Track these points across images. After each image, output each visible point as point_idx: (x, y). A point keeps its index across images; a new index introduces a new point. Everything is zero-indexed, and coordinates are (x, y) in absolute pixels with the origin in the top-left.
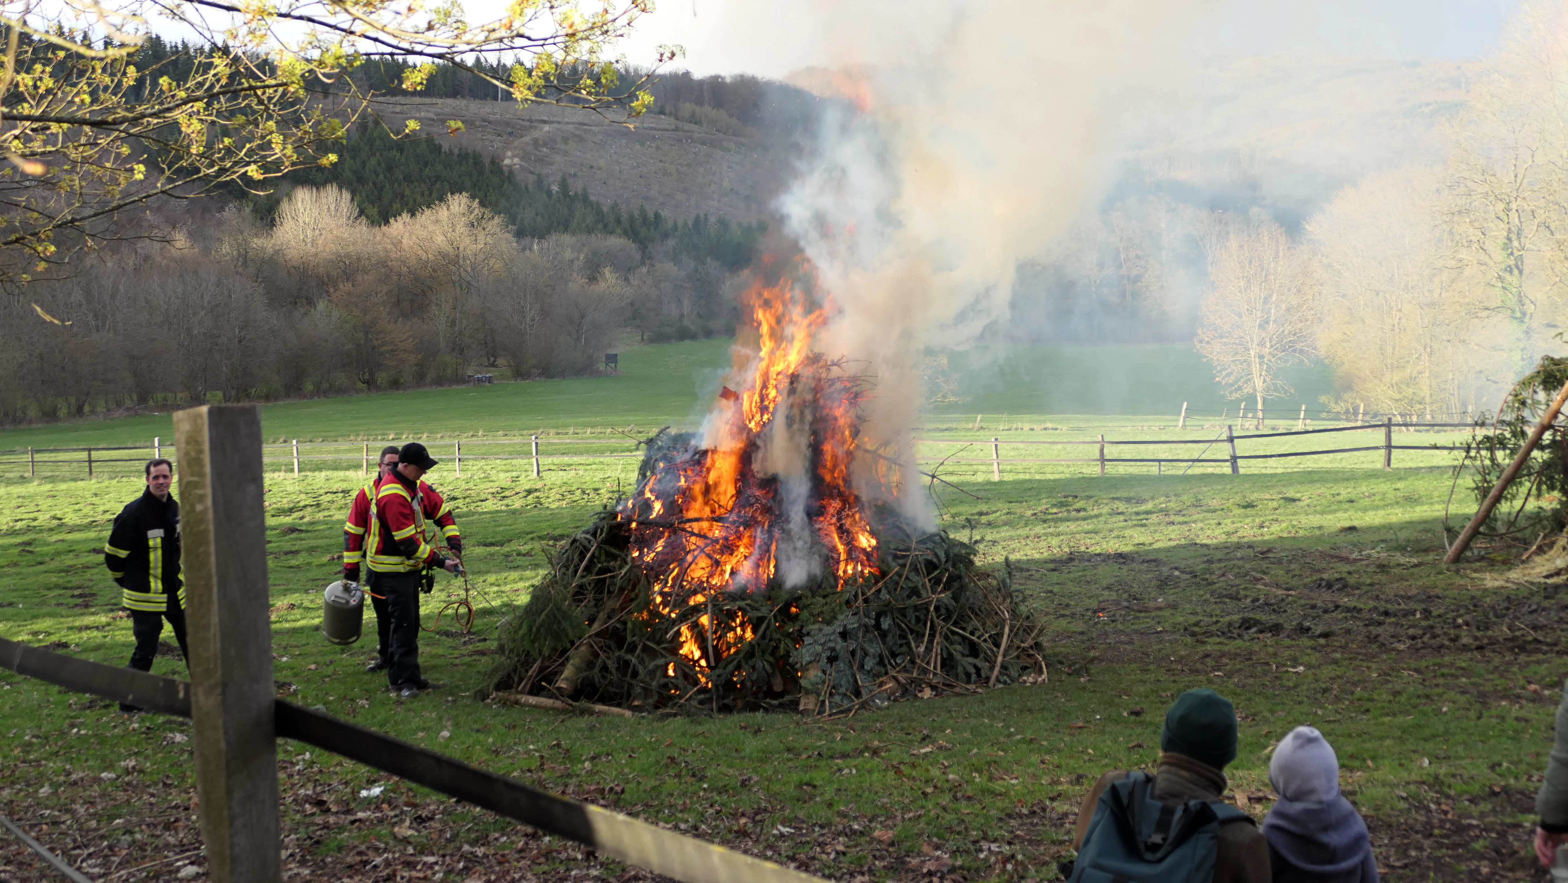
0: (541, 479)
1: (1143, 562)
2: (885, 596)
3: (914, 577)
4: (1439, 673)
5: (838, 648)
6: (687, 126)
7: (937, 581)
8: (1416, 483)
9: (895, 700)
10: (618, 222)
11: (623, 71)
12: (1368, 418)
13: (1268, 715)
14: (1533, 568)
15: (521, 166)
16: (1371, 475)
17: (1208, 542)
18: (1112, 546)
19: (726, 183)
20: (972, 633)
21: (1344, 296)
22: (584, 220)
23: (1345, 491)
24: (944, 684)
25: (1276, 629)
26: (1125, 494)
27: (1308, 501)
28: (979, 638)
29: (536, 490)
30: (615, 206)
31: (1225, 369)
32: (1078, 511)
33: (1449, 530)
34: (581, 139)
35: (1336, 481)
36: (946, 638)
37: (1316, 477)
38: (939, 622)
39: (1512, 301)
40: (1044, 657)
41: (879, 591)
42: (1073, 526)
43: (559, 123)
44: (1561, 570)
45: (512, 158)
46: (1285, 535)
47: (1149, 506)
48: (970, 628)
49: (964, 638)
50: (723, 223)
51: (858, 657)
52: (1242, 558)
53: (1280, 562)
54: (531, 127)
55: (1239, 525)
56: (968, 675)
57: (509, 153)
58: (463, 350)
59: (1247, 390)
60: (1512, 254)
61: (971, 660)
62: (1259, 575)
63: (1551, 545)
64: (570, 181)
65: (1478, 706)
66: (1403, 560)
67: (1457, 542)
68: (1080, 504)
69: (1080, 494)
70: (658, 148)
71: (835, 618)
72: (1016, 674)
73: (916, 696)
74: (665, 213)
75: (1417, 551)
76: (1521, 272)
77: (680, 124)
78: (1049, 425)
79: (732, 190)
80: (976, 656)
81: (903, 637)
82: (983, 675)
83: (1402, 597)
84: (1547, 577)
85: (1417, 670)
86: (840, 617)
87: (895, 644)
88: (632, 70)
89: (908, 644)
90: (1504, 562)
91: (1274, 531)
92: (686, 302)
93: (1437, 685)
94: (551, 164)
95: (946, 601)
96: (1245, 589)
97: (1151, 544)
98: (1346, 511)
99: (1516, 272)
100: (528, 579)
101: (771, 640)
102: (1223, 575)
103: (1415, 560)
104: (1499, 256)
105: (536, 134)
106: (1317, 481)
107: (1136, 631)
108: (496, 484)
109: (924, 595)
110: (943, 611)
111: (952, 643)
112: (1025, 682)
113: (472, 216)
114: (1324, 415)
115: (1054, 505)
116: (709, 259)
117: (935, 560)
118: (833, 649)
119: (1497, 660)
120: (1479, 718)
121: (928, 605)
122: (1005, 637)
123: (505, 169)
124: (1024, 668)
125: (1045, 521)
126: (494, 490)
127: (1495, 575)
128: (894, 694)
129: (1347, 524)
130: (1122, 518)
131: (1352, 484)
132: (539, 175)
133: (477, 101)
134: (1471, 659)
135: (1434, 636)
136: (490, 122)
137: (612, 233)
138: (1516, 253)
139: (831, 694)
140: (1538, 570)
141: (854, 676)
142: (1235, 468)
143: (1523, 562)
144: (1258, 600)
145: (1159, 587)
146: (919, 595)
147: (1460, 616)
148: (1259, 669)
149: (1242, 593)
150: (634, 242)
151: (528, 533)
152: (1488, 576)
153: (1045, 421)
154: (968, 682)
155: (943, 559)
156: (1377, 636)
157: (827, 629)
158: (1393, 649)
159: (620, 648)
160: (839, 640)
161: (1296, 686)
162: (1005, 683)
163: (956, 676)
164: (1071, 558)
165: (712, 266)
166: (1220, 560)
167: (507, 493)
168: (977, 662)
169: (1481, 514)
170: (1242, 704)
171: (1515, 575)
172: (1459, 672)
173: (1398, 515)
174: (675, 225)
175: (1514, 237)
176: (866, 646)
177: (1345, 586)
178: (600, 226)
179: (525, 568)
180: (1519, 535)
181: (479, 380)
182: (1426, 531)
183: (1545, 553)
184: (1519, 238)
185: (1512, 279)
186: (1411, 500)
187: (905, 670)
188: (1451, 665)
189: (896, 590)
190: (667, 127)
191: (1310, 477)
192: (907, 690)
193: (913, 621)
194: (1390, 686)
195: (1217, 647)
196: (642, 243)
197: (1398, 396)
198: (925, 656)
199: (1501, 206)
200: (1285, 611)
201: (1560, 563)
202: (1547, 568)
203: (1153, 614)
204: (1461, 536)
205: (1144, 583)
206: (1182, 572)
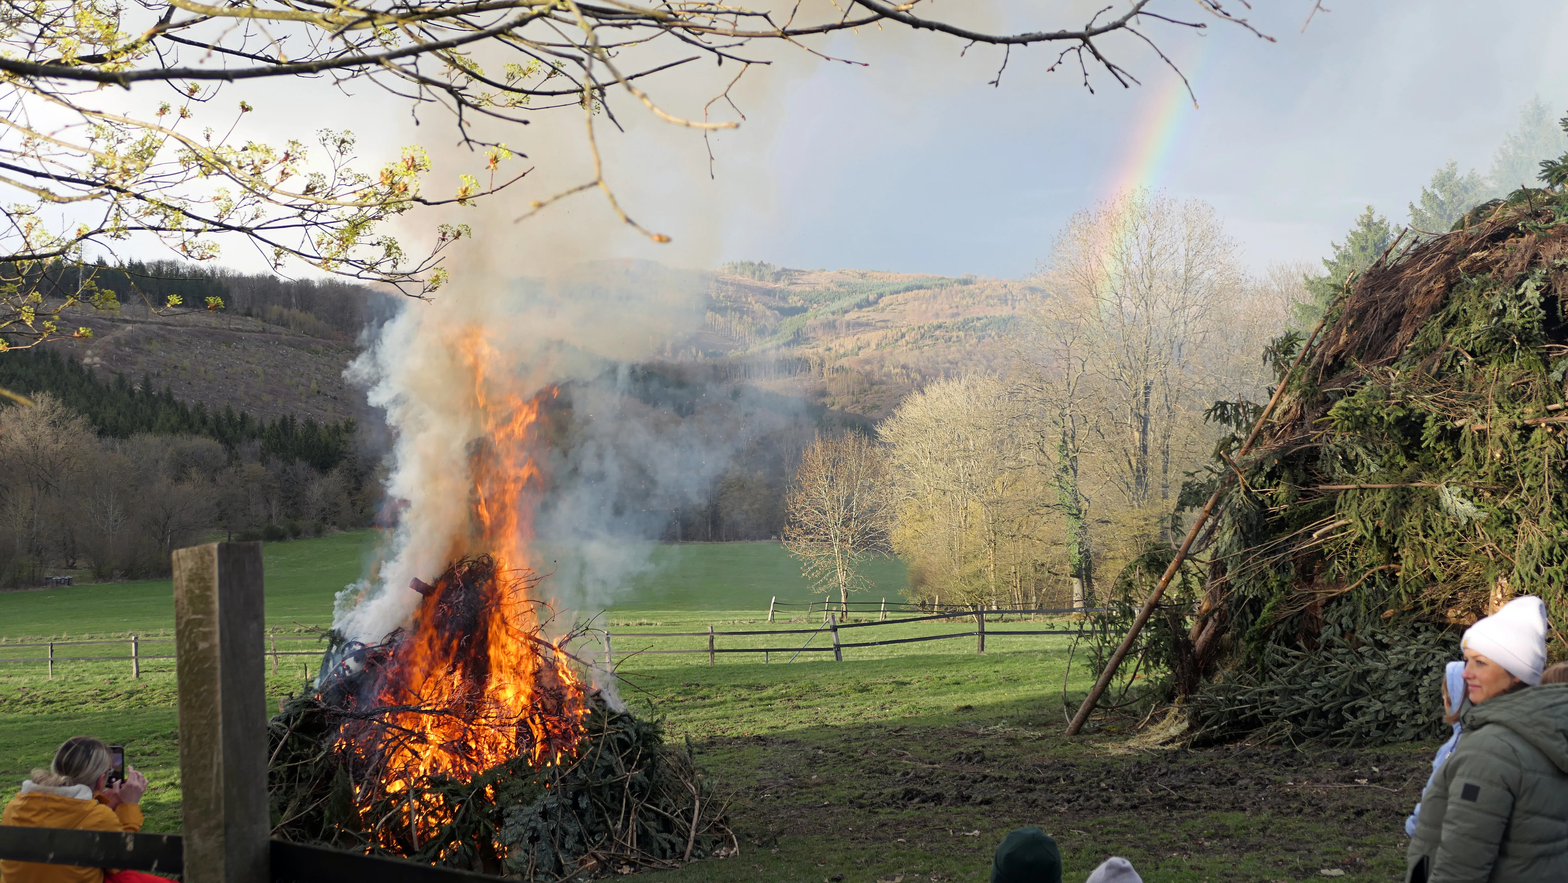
0: (140, 679)
1: (783, 743)
2: (582, 775)
3: (606, 754)
4: (1105, 831)
5: (539, 827)
6: (275, 328)
7: (629, 761)
8: (1012, 665)
9: (596, 878)
10: (204, 422)
11: (209, 272)
12: (943, 609)
13: (962, 875)
14: (1150, 737)
15: (102, 365)
16: (968, 660)
17: (837, 723)
18: (746, 730)
19: (314, 385)
20: (665, 810)
21: (914, 495)
22: (168, 421)
23: (950, 675)
24: (641, 860)
25: (938, 798)
26: (745, 682)
27: (918, 685)
28: (672, 813)
29: (138, 692)
30: (199, 407)
31: (811, 565)
32: (703, 698)
33: (1068, 704)
34: (165, 339)
35: (940, 665)
36: (641, 815)
37: (921, 662)
38: (634, 799)
39: (1068, 500)
40: (735, 831)
41: (575, 771)
42: (702, 713)
43: (142, 322)
44: (1175, 737)
45: (92, 357)
46: (907, 715)
47: (769, 692)
48: (662, 805)
49: (658, 814)
50: (311, 425)
51: (558, 836)
52: (876, 737)
53: (913, 738)
54: (113, 326)
55: (862, 707)
56: (664, 851)
57: (89, 352)
58: (40, 552)
59: (832, 584)
60: (1067, 455)
61: (665, 835)
62: (900, 751)
63: (1164, 715)
64: (153, 381)
65: (1152, 859)
66: (1027, 734)
67: (1077, 716)
68: (705, 692)
69: (702, 683)
70: (244, 349)
71: (534, 798)
72: (709, 848)
73: (615, 873)
74: (252, 413)
75: (1038, 726)
76: (1075, 472)
77: (267, 326)
78: (645, 621)
79: (319, 392)
80: (670, 832)
81: (600, 815)
82: (678, 850)
83: (1040, 766)
84: (1163, 744)
85: (1084, 829)
86: (540, 797)
87: (592, 823)
88: (218, 272)
89: (605, 822)
90: (1120, 733)
91: (896, 713)
92: (274, 503)
93: (1109, 842)
94: (135, 363)
95: (639, 778)
96: (892, 764)
97: (783, 727)
98: (956, 692)
99: (1071, 472)
100: (163, 778)
101: (471, 823)
102: (866, 752)
103: (1039, 734)
104: (1056, 457)
105: (118, 333)
106: (921, 666)
107: (805, 806)
108: (94, 686)
109: (619, 773)
110: (637, 788)
111: (646, 820)
112: (718, 856)
113: (54, 416)
114: (902, 607)
115: (679, 693)
116: (297, 460)
117: (626, 739)
118: (534, 829)
119: (1154, 818)
120: (1157, 868)
121: (623, 782)
122: (696, 812)
123: (85, 368)
124: (716, 842)
125: (674, 709)
126: (93, 692)
127: (1116, 745)
128: (593, 872)
129: (963, 704)
130: (747, 704)
131: (954, 667)
132: (121, 375)
133: (56, 300)
134: (1129, 818)
135: (1088, 799)
136: (69, 321)
137: (197, 433)
138: (1071, 455)
139: (535, 873)
140: (1154, 738)
141: (556, 856)
142: (838, 657)
143: (1139, 731)
144: (908, 774)
145: (809, 765)
146: (614, 773)
147: (1102, 780)
148: (938, 834)
149: (890, 767)
150: (220, 442)
151: (149, 733)
152: (1109, 745)
153: (640, 618)
154: (664, 857)
155: (635, 739)
156: (1034, 801)
157: (527, 810)
158: (1055, 812)
159: (315, 835)
160: (540, 819)
161: (980, 848)
162: (699, 857)
163: (652, 853)
164: (712, 742)
165: (301, 466)
166: (857, 739)
167: (107, 695)
168: (670, 837)
169: (1098, 688)
170: (935, 866)
171: (1132, 743)
172: (1123, 829)
173: (1006, 695)
174: (262, 425)
175: (1068, 440)
176: (566, 825)
177: (983, 759)
178: (186, 426)
179: (156, 767)
180: (1127, 708)
181: (57, 582)
182: (1041, 707)
183: (1158, 722)
184: (1073, 442)
185: (1068, 478)
186: (1012, 681)
187: (603, 847)
188: (1115, 823)
189: (591, 769)
190: (254, 328)
191: (914, 662)
192: (606, 866)
193: (609, 800)
194: (1068, 843)
195: (891, 816)
196: (229, 443)
197: (969, 588)
198: (621, 834)
199: (1056, 412)
200: (938, 783)
201: (1174, 731)
202: (1162, 736)
203: (814, 789)
204: (1080, 710)
205: (794, 762)
206: (825, 751)
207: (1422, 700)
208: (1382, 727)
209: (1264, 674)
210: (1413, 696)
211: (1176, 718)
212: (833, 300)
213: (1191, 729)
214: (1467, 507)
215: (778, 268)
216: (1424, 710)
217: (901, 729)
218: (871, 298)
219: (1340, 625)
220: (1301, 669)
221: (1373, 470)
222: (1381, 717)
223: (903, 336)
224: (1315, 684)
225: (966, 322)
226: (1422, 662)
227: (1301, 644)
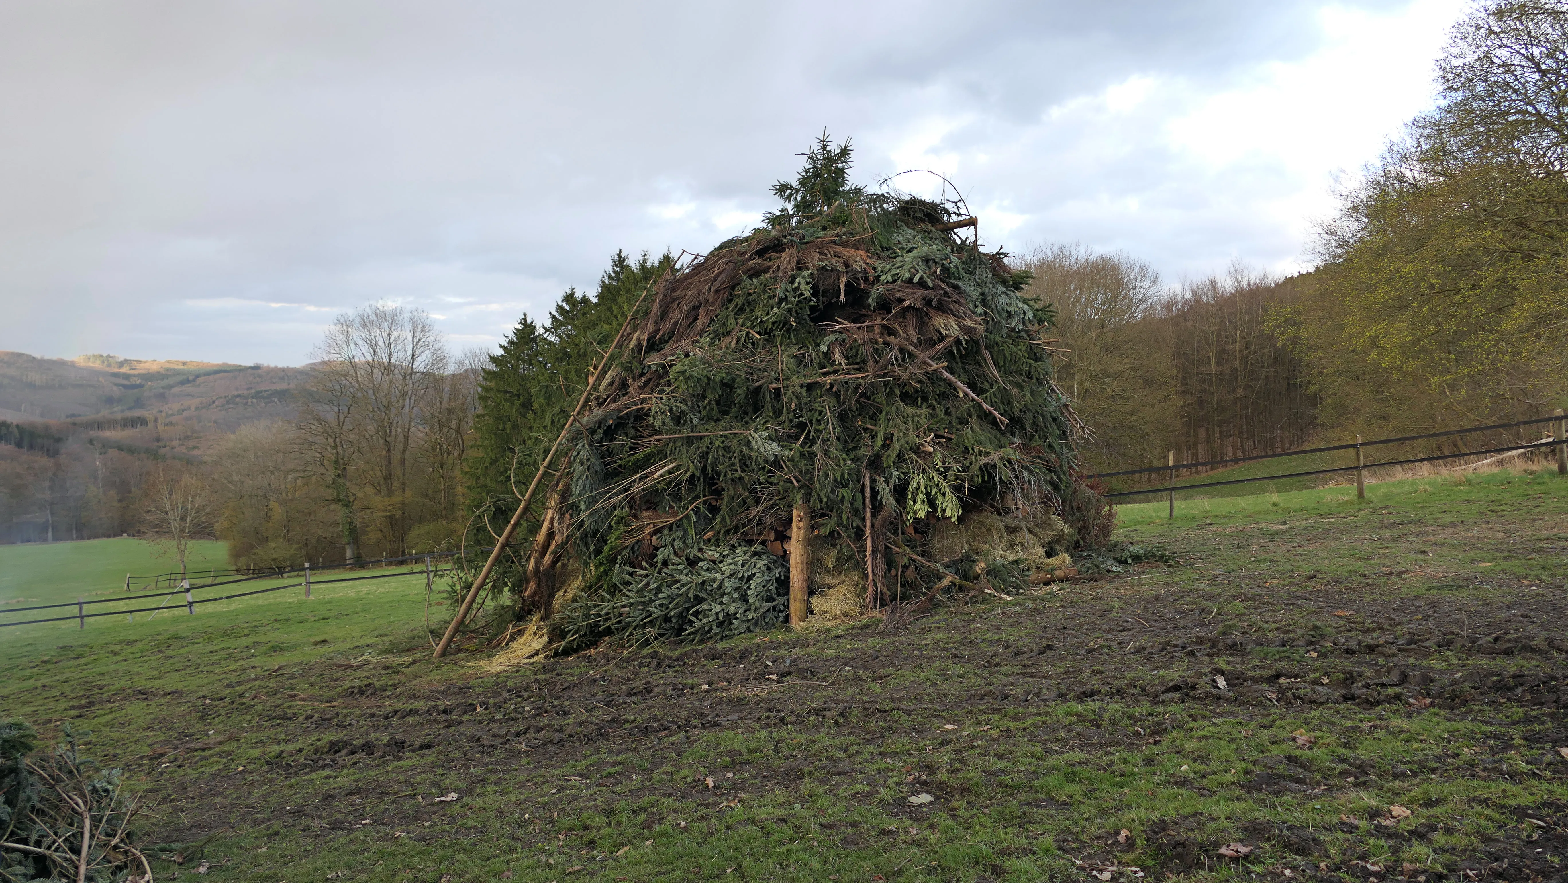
1: (165, 694)
14: (514, 652)
16: (302, 603)
20: (38, 844)
25: (364, 748)
28: (49, 848)
33: (432, 632)
39: (342, 496)
44: (538, 650)
49: (26, 853)
52: (257, 679)
62: (290, 692)
63: (522, 632)
66: (398, 660)
67: (443, 642)
75: (403, 651)
84: (529, 657)
90: (479, 651)
96: (288, 707)
102: (255, 697)
103: (409, 659)
104: (332, 468)
106: (267, 611)
107: (214, 776)
122: (87, 835)
124: (117, 870)
127: (489, 661)
140: (519, 653)
142: (192, 611)
143: (503, 648)
144: (311, 717)
145: (201, 718)
148: (406, 804)
149: (289, 712)
152: (481, 663)
166: (239, 684)
169: (460, 617)
175: (340, 457)
177: (377, 691)
183: (518, 639)
185: (341, 482)
199: (331, 440)
200: (350, 725)
201: (537, 644)
202: (527, 651)
203: (217, 749)
204: (446, 635)
205: (183, 716)
206: (212, 699)
207: (751, 600)
208: (720, 624)
209: (614, 590)
210: (744, 598)
211: (535, 634)
212: (163, 379)
213: (550, 642)
214: (773, 448)
215: (121, 359)
216: (753, 608)
217: (279, 669)
218: (191, 378)
219: (673, 546)
220: (648, 584)
221: (695, 422)
222: (721, 617)
223: (214, 402)
224: (660, 595)
225: (258, 393)
226: (748, 570)
227: (644, 564)
